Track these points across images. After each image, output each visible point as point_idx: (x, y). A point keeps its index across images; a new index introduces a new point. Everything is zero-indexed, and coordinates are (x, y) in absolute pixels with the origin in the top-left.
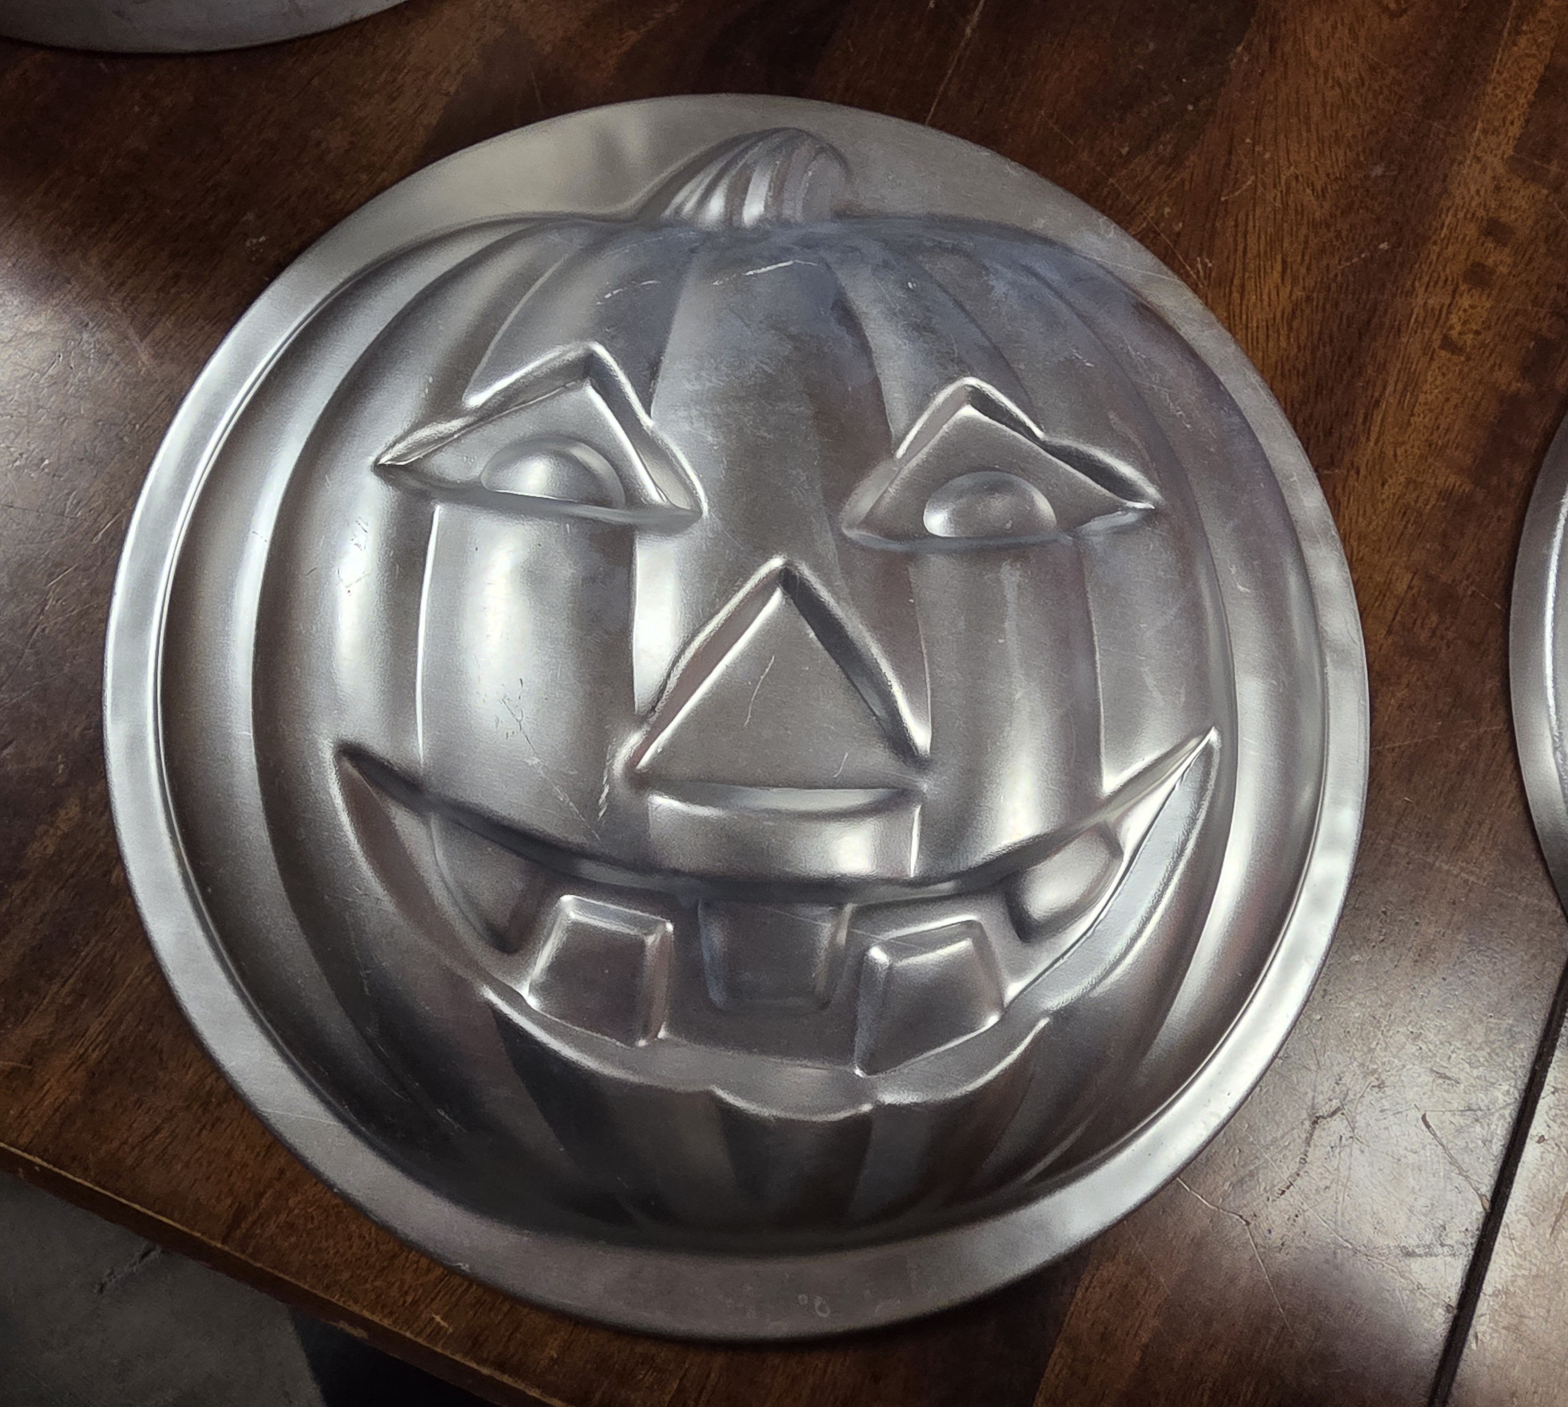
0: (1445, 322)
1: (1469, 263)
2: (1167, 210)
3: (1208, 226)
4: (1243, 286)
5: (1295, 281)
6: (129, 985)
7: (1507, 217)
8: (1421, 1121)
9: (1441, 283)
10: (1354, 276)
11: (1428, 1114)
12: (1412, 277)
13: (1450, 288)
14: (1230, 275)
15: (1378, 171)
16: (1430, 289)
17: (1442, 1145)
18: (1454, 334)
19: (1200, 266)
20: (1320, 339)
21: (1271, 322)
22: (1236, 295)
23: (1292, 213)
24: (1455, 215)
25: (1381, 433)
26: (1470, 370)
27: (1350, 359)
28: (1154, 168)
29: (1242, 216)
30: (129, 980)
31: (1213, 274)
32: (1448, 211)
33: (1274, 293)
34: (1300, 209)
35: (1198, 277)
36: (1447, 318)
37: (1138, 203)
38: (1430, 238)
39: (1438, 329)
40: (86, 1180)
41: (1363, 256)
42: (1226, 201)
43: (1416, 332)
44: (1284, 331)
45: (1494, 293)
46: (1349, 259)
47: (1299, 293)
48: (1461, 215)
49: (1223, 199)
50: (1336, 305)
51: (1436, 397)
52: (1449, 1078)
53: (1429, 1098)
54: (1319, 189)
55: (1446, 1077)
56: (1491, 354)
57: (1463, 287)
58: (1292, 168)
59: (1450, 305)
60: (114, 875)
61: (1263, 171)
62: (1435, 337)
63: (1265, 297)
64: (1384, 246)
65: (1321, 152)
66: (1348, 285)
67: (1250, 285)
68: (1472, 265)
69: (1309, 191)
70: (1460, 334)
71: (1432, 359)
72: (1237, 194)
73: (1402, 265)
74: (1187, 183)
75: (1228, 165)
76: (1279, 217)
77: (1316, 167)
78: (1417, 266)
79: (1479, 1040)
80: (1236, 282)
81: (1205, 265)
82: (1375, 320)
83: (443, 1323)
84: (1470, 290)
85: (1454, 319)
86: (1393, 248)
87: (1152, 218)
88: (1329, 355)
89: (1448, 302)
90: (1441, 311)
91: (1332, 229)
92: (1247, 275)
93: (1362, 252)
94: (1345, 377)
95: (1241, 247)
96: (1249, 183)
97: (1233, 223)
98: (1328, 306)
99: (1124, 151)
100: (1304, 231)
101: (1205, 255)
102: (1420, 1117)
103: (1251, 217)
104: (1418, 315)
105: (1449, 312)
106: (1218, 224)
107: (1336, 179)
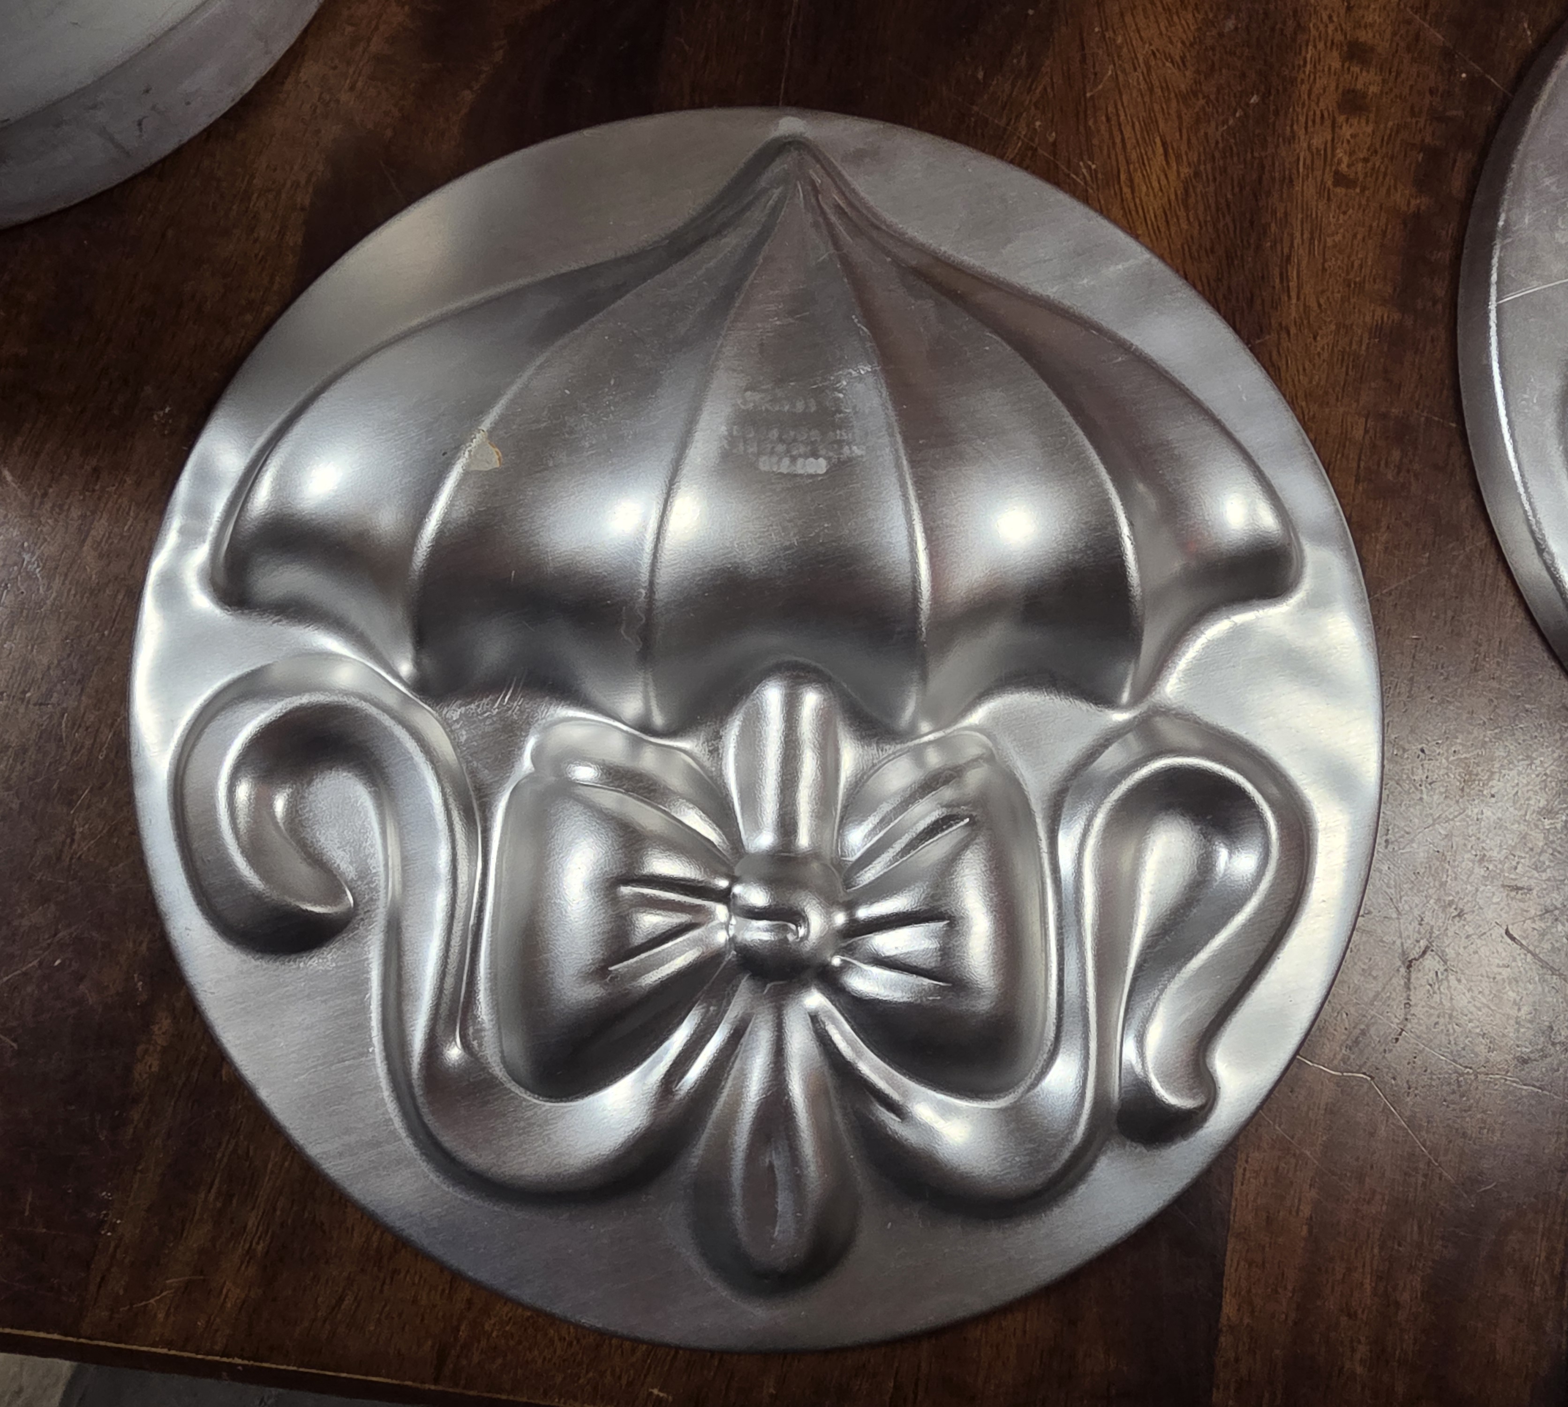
0: (1332, 160)
1: (1340, 90)
2: (1038, 123)
3: (1082, 129)
4: (1131, 180)
5: (1179, 159)
6: (272, 1172)
7: (1364, 36)
8: (1506, 937)
9: (1318, 120)
10: (1235, 138)
11: (1510, 927)
12: (1289, 122)
13: (1328, 123)
14: (1115, 172)
15: (1230, 24)
16: (1310, 130)
17: (1529, 952)
18: (1344, 167)
19: (1084, 171)
20: (1218, 210)
21: (1167, 207)
22: (1126, 190)
23: (1158, 91)
24: (1315, 47)
25: (1300, 287)
26: (1368, 200)
27: (1252, 223)
28: (1013, 85)
29: (1111, 109)
30: (270, 1166)
31: (1100, 176)
32: (1307, 45)
33: (1162, 177)
34: (1164, 85)
35: (1086, 183)
36: (1333, 156)
37: (1008, 124)
38: (1296, 78)
39: (1328, 169)
40: (288, 1365)
41: (1238, 115)
42: (1092, 97)
43: (1308, 177)
44: (1182, 213)
45: (1372, 116)
46: (1225, 122)
47: (1185, 171)
48: (1321, 46)
49: (1088, 95)
50: (1223, 171)
51: (1344, 237)
52: (1522, 888)
53: (1507, 913)
54: (1177, 58)
55: (1518, 889)
56: (1384, 178)
57: (1341, 119)
58: (1147, 46)
59: (1333, 140)
60: (224, 1072)
61: (1119, 56)
62: (1326, 176)
63: (1155, 184)
64: (1254, 99)
65: (1171, 23)
66: (1231, 149)
67: (1138, 177)
68: (1343, 94)
69: (1168, 64)
70: (1349, 166)
71: (1329, 199)
72: (1100, 87)
73: (1277, 113)
74: (1049, 90)
75: (1083, 60)
76: (1147, 99)
77: (1169, 37)
78: (1291, 110)
79: (1541, 844)
80: (1123, 177)
81: (1089, 168)
82: (1266, 176)
83: (662, 1395)
84: (1347, 120)
85: (1340, 153)
86: (1264, 98)
87: (1025, 136)
88: (1231, 225)
89: (1329, 138)
90: (1325, 150)
91: (1200, 96)
92: (1131, 167)
93: (1235, 111)
94: (1252, 241)
95: (1118, 140)
96: (1110, 73)
97: (1104, 118)
98: (1218, 176)
99: (980, 75)
100: (1174, 104)
101: (1085, 157)
102: (1503, 932)
103: (1120, 107)
104: (1305, 160)
105: (1334, 149)
106: (1091, 123)
107: (1192, 45)
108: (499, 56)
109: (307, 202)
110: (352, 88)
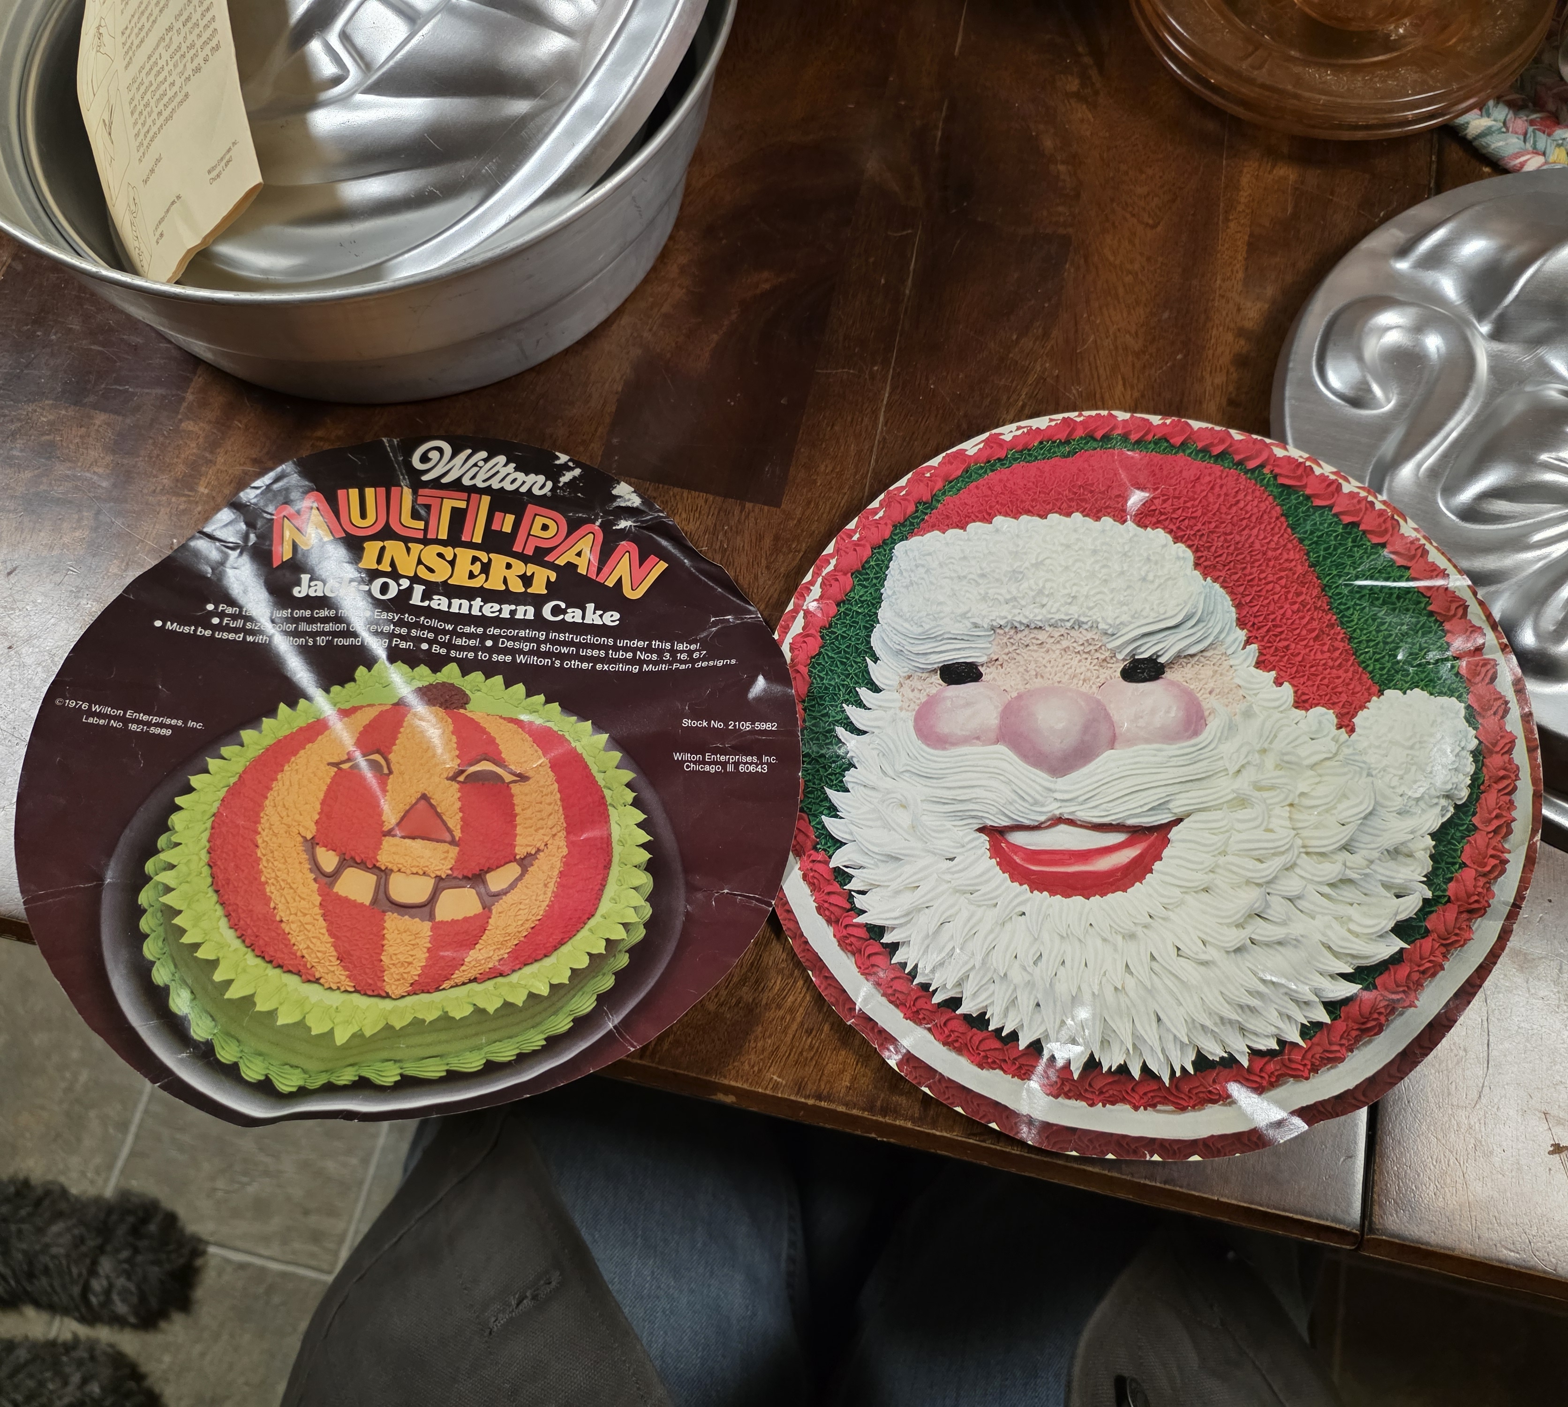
1: (1232, 354)
2: (1047, 365)
3: (1074, 369)
5: (1132, 387)
7: (1248, 324)
9: (1218, 370)
10: (1166, 377)
12: (1200, 370)
13: (1224, 371)
14: (1093, 393)
15: (1166, 315)
16: (1213, 375)
19: (1074, 391)
23: (1121, 351)
24: (1218, 329)
28: (1034, 343)
29: (1092, 358)
31: (1084, 395)
32: (1212, 329)
33: (1122, 397)
34: (1125, 347)
35: (1075, 398)
36: (1227, 391)
37: (1029, 364)
38: (1205, 346)
39: (1224, 398)
41: (1169, 365)
42: (1081, 352)
45: (1251, 368)
46: (1161, 368)
47: (1136, 394)
48: (1221, 329)
49: (1078, 351)
50: (1159, 395)
54: (1134, 333)
56: (1258, 404)
57: (1232, 371)
58: (1115, 325)
59: (1228, 383)
61: (1098, 331)
62: (1222, 401)
64: (1179, 357)
65: (1129, 313)
66: (1164, 383)
67: (1107, 396)
68: (1237, 357)
69: (1128, 336)
72: (1086, 347)
73: (1193, 365)
74: (1055, 347)
75: (1076, 331)
76: (1114, 354)
77: (1129, 321)
78: (1202, 364)
80: (1098, 396)
81: (1077, 390)
82: (1185, 399)
83: (779, 1080)
84: (1236, 370)
86: (1186, 356)
87: (1039, 371)
91: (1147, 354)
92: (1103, 390)
93: (1168, 363)
95: (1096, 376)
96: (1091, 339)
97: (1087, 364)
98: (1155, 397)
99: (1015, 337)
100: (1130, 358)
101: (1075, 384)
103: (1097, 357)
104: (1209, 390)
106: (1079, 366)
107: (1142, 326)
108: (734, 317)
109: (620, 389)
110: (650, 330)
